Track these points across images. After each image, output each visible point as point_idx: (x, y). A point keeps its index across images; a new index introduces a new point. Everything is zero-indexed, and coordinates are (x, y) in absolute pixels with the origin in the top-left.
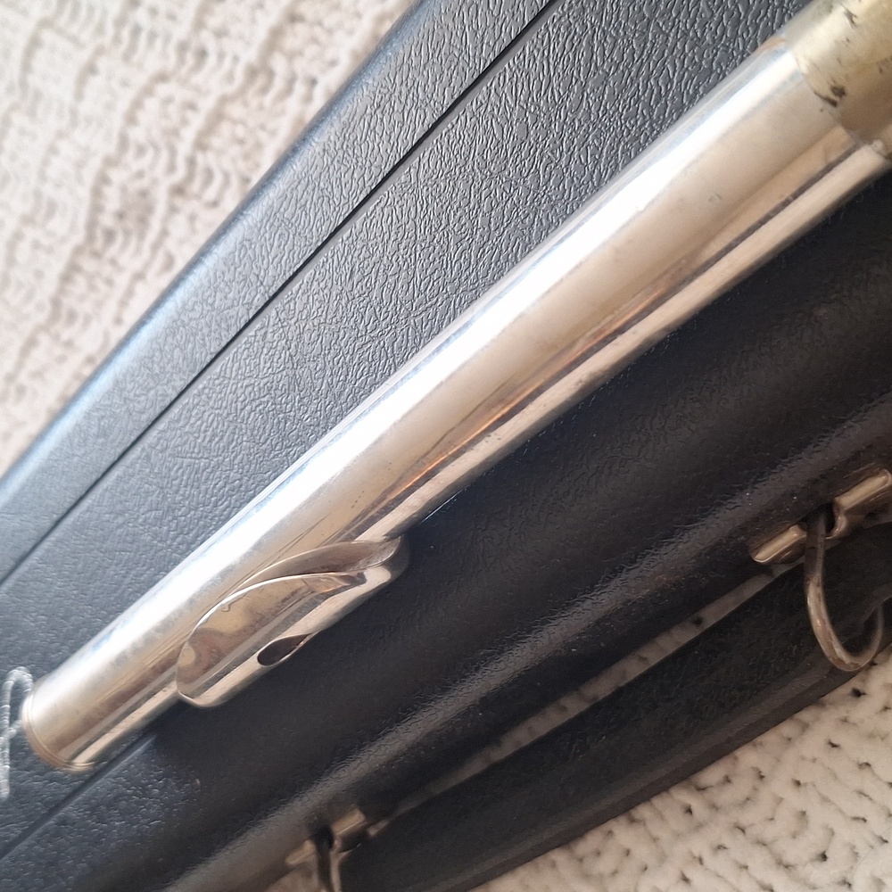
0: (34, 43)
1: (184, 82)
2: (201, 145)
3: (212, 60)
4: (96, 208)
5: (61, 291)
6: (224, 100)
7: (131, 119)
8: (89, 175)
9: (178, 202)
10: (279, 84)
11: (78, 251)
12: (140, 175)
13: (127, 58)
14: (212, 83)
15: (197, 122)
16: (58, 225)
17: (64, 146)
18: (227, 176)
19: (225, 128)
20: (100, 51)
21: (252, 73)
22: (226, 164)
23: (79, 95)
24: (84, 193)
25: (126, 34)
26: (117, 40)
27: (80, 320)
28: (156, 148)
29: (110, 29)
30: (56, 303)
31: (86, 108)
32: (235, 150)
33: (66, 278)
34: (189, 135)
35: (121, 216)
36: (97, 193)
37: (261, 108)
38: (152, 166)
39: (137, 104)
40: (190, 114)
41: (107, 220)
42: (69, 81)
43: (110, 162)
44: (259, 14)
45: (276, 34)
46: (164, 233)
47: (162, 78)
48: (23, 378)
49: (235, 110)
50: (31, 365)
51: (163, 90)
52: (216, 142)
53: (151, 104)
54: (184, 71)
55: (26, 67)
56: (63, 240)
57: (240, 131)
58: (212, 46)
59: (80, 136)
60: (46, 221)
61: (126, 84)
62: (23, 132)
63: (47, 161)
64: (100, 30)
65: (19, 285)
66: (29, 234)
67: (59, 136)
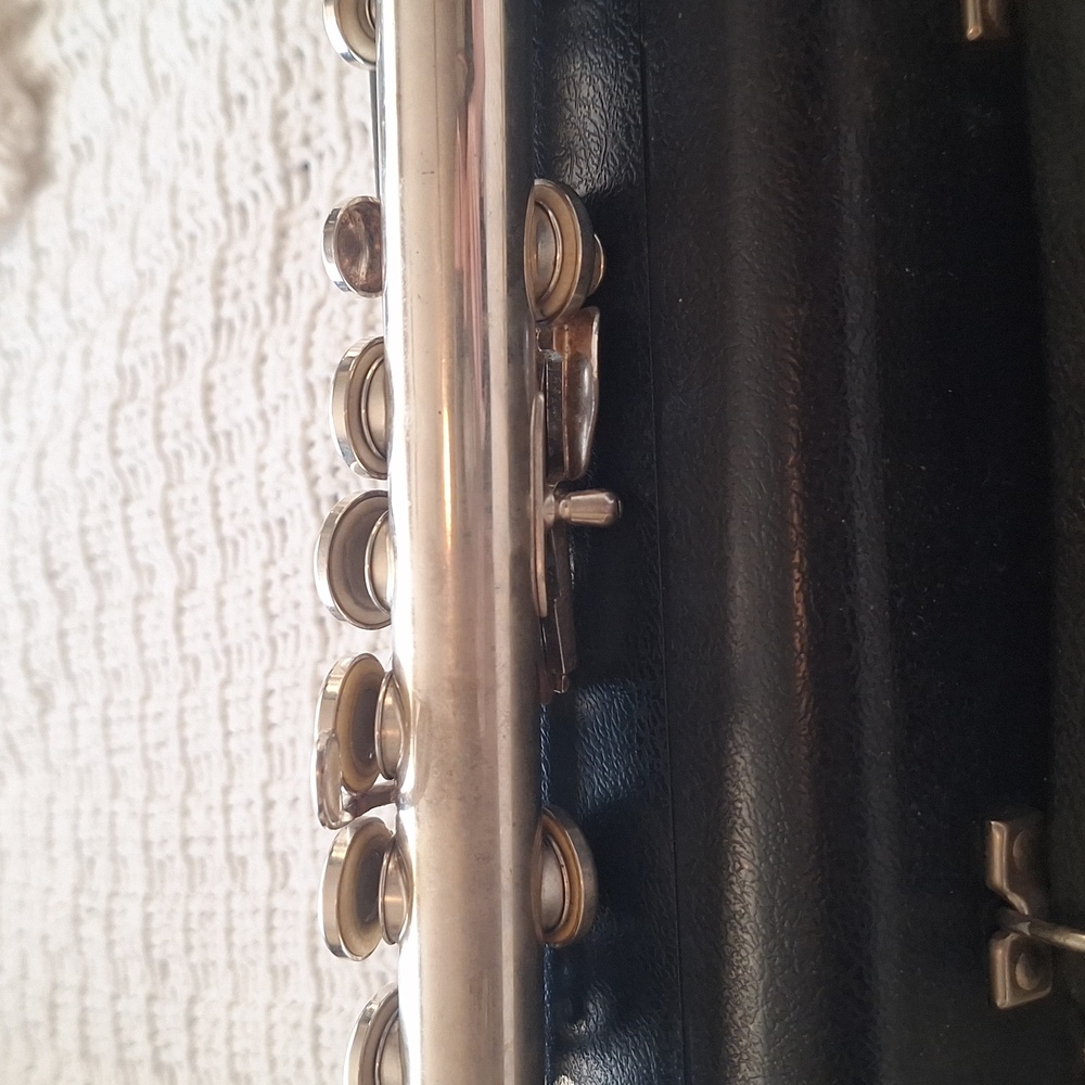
0: (208, 388)
4: (313, 482)
8: (296, 458)
13: (285, 321)
17: (267, 455)
20: (261, 341)
23: (261, 393)
24: (299, 480)
26: (274, 315)
29: (265, 312)
31: (271, 397)
36: (308, 464)
42: (248, 391)
43: (306, 425)
47: (319, 305)
51: (323, 315)
53: (318, 336)
55: (210, 419)
60: (283, 550)
61: (292, 341)
62: (230, 484)
63: (260, 485)
64: (257, 322)
65: (285, 636)
66: (274, 574)
67: (260, 450)
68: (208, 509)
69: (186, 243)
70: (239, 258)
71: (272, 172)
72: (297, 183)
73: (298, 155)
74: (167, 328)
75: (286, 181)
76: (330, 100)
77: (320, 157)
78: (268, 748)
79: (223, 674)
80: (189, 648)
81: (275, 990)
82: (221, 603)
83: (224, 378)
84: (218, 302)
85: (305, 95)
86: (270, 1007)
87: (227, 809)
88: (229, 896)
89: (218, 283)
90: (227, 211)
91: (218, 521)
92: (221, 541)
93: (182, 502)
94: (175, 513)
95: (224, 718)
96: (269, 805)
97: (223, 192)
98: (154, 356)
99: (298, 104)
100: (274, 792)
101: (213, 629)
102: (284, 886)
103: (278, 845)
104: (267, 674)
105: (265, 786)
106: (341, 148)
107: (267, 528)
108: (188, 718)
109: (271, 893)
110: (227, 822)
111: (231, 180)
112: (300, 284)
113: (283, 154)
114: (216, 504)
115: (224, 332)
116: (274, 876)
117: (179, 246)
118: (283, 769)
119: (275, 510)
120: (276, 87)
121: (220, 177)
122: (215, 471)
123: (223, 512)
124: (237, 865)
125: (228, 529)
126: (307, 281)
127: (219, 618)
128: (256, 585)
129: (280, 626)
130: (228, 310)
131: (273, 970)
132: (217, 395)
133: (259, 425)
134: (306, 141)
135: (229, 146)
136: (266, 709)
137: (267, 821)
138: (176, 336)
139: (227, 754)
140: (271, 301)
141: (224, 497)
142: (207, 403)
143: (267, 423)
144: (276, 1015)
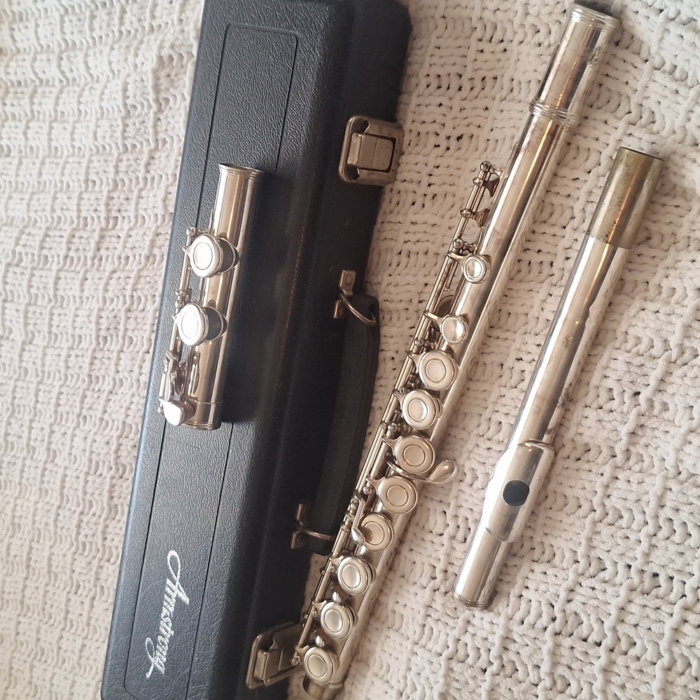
0: (57, 279)
1: (123, 270)
2: (134, 290)
3: (131, 259)
4: (98, 330)
5: (91, 370)
6: (139, 271)
7: (106, 290)
8: (93, 319)
9: (129, 315)
10: (158, 258)
11: (94, 350)
12: (113, 310)
13: (98, 270)
14: (134, 267)
15: (131, 282)
16: (84, 344)
17: (80, 312)
18: (146, 296)
19: (142, 280)
20: (86, 271)
21: (148, 258)
22: (145, 293)
23: (82, 291)
24: (93, 326)
25: (96, 261)
26: (93, 265)
27: (101, 378)
28: (118, 297)
29: (89, 262)
30: (90, 376)
31: (86, 294)
32: (147, 286)
33: (92, 364)
34: (129, 287)
35: (108, 329)
36: (98, 323)
37: (154, 268)
38: (117, 306)
39: (107, 284)
40: (128, 280)
41: (103, 333)
42: (77, 286)
43: (100, 310)
44: (145, 237)
45: (153, 241)
46: (126, 330)
47: (114, 272)
48: (84, 412)
49: (145, 273)
50: (86, 406)
51: (115, 276)
52: (140, 286)
53: (112, 282)
54: (121, 266)
55: (56, 289)
56: (87, 349)
57: (148, 279)
58: (130, 254)
59: (85, 306)
60: (79, 345)
61: (100, 279)
62: (60, 315)
63: (74, 321)
64: (85, 264)
65: (72, 376)
66: (73, 353)
67: (77, 309)
68: (47, 320)
69: (56, 219)
70: (81, 237)
71: (103, 215)
72: (111, 222)
73: (114, 214)
74: (42, 248)
75: (107, 219)
76: (133, 203)
77: (124, 218)
78: (56, 412)
79: (39, 379)
80: (24, 364)
81: (40, 496)
82: (45, 354)
83: (66, 278)
84: (69, 249)
85: (122, 197)
86: (37, 502)
87: (31, 428)
88: (24, 459)
89: (69, 242)
90: (79, 217)
91: (51, 326)
92: (50, 333)
93: (34, 312)
94: (30, 315)
95: (37, 395)
96: (53, 432)
97: (79, 211)
98: (33, 254)
99: (119, 198)
100: (55, 428)
101: (39, 362)
102: (52, 461)
103: (53, 447)
104: (61, 386)
105: (51, 425)
106: (133, 220)
107: (73, 336)
108: (17, 389)
109: (46, 462)
110: (30, 433)
111: (83, 208)
112: (107, 259)
113: (109, 211)
114: (51, 319)
115: (68, 260)
116: (49, 456)
117: (53, 218)
118: (61, 421)
119: (78, 332)
120: (111, 188)
121: (79, 205)
122: (53, 307)
123: (55, 323)
124: (31, 449)
125: (54, 330)
126: (110, 259)
127: (43, 360)
128: (64, 354)
129: (71, 371)
130: (72, 253)
131: (40, 490)
132: (61, 282)
133: (78, 300)
134: (119, 211)
135: (85, 196)
136: (58, 399)
137: (50, 437)
138: (45, 252)
139: (35, 408)
140: (93, 259)
141: (55, 317)
142: (56, 284)
143: (82, 302)
144: (39, 506)
